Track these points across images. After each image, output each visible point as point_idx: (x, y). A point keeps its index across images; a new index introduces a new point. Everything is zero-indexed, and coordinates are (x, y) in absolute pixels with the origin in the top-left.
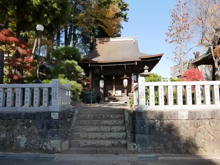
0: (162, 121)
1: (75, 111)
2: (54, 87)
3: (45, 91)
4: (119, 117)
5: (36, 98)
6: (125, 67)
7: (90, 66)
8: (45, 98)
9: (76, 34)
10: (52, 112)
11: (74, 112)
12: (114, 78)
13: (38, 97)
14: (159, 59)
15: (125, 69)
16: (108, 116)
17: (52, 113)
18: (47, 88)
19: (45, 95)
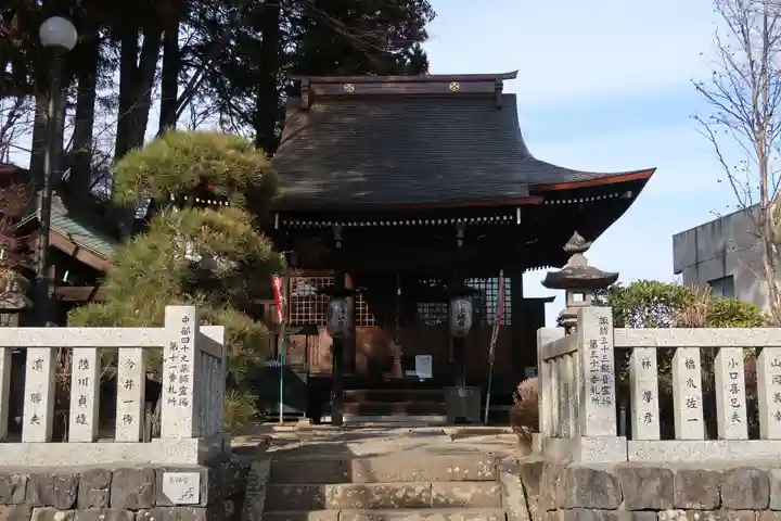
0: (697, 516)
1: (255, 465)
2: (174, 346)
3: (131, 365)
4: (474, 496)
5: (82, 401)
6: (460, 234)
7: (280, 223)
8: (129, 402)
9: (181, 44)
10: (169, 469)
11: (249, 468)
12: (399, 292)
13: (92, 394)
14: (629, 194)
15: (460, 243)
16: (419, 489)
17: (167, 476)
18: (141, 350)
19: (129, 384)
